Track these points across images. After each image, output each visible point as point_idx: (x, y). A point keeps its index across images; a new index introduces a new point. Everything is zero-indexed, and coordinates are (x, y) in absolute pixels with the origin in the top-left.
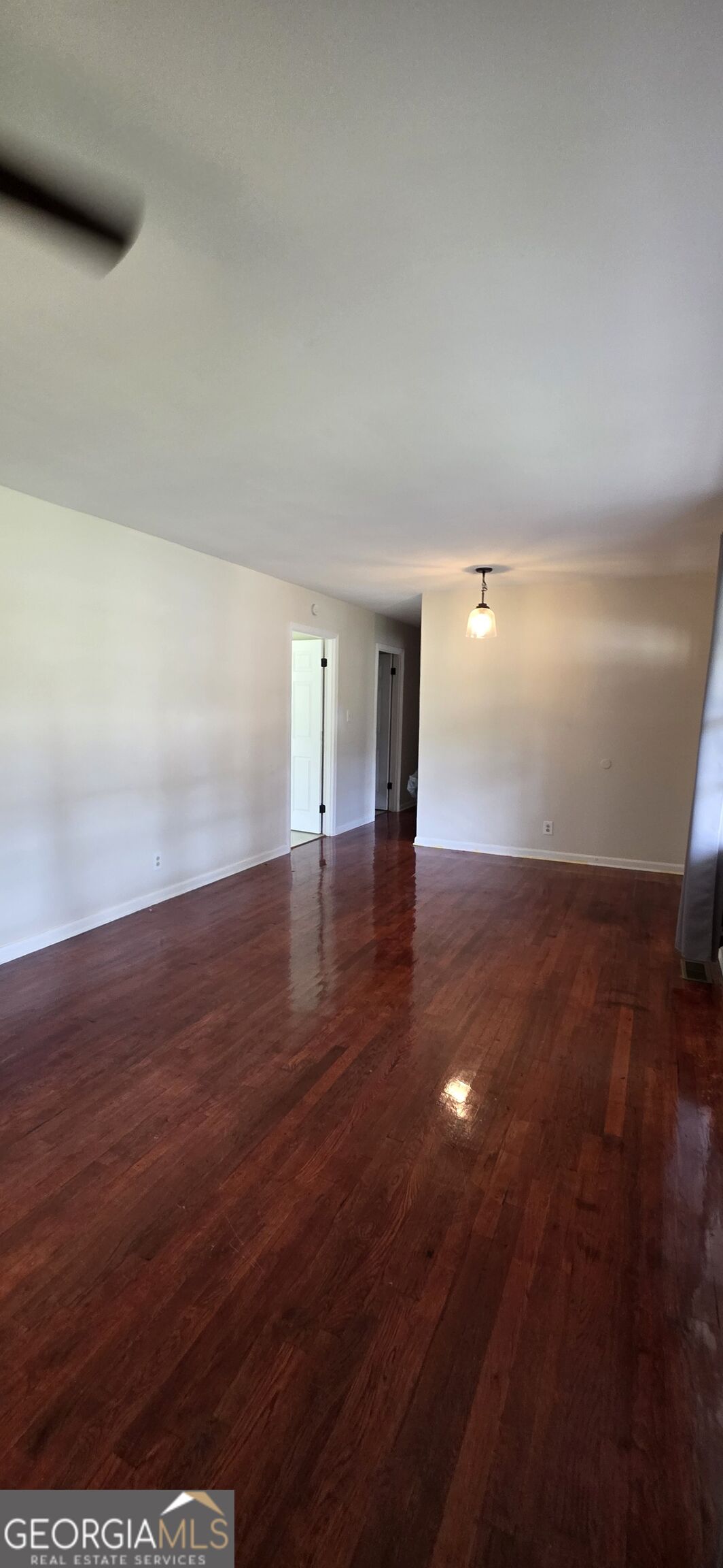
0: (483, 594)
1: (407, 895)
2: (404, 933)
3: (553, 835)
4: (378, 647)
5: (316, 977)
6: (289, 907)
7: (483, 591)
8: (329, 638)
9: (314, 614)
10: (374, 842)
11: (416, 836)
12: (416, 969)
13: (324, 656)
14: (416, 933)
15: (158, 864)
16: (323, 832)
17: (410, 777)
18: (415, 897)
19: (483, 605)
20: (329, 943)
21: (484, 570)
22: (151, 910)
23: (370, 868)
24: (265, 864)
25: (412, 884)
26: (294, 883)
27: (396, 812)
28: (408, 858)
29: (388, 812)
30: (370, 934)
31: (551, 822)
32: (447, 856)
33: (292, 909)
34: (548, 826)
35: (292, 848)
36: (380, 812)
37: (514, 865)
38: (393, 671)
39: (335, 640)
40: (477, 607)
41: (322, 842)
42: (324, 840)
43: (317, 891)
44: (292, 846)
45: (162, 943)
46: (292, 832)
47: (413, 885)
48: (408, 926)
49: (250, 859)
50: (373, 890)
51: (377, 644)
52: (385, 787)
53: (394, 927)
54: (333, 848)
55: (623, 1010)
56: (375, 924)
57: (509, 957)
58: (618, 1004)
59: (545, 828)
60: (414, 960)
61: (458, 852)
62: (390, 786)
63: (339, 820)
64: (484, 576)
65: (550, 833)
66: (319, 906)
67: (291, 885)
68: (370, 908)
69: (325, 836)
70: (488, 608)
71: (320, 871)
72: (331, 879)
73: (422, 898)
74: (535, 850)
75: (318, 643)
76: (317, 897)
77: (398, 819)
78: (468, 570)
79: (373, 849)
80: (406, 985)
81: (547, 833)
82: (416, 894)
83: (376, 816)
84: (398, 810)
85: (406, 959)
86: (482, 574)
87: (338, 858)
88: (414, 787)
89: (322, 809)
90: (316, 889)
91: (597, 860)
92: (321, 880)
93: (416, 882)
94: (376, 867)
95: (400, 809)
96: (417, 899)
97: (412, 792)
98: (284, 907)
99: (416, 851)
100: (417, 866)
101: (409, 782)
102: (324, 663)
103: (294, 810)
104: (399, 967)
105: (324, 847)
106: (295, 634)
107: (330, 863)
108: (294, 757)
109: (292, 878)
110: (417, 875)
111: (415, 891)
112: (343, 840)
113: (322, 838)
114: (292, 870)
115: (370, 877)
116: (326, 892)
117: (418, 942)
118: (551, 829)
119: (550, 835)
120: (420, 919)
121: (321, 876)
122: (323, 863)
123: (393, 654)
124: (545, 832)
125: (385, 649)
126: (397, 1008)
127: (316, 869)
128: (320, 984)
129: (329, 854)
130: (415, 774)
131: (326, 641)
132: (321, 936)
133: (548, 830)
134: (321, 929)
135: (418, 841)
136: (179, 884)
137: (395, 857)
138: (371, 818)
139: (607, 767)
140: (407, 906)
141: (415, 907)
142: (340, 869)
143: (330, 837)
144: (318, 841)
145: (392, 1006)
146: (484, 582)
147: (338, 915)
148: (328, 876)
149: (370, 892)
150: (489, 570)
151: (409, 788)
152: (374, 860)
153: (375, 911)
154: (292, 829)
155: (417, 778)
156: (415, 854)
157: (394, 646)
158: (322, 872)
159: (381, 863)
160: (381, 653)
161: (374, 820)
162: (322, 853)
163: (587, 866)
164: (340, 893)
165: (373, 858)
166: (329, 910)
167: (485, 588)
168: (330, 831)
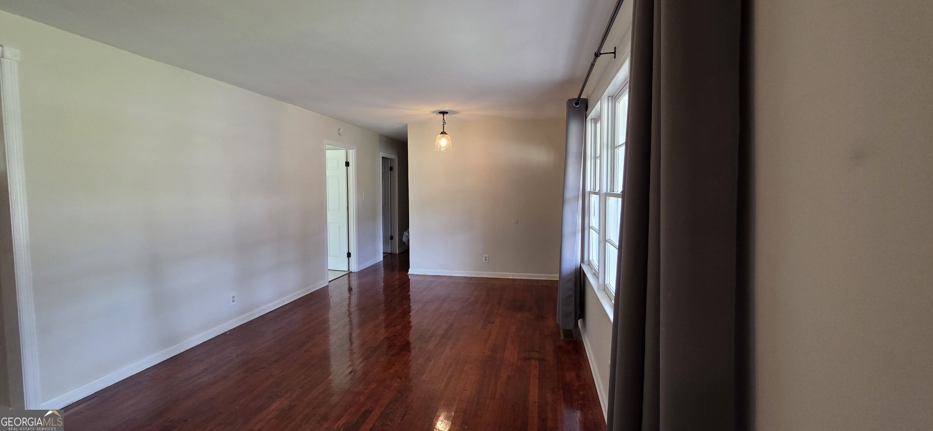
0: (444, 126)
1: (406, 306)
2: (405, 330)
3: (489, 262)
4: (382, 154)
5: (349, 366)
6: (329, 321)
7: (443, 124)
8: (351, 149)
9: (340, 135)
10: (383, 274)
11: (409, 268)
12: (413, 352)
13: (347, 160)
14: (412, 331)
15: (233, 301)
16: (350, 270)
17: (405, 232)
18: (410, 307)
19: (443, 133)
20: (356, 343)
21: (444, 113)
22: (228, 334)
23: (382, 290)
24: (311, 294)
25: (408, 298)
26: (331, 304)
27: (396, 254)
28: (405, 282)
29: (391, 253)
30: (383, 334)
31: (487, 255)
32: (430, 279)
33: (330, 323)
34: (486, 258)
35: (330, 282)
36: (385, 255)
37: (468, 282)
38: (391, 169)
39: (354, 150)
40: (441, 134)
41: (349, 276)
42: (351, 274)
43: (347, 309)
44: (329, 280)
45: (237, 357)
46: (329, 271)
47: (410, 299)
48: (407, 326)
49: (300, 292)
50: (384, 305)
51: (380, 153)
52: (389, 238)
53: (398, 327)
54: (357, 280)
55: (533, 362)
56: (386, 327)
57: (468, 339)
58: (530, 359)
59: (484, 259)
60: (411, 348)
61: (435, 276)
62: (392, 238)
63: (359, 262)
64: (443, 116)
65: (487, 261)
66: (349, 319)
67: (330, 305)
68: (382, 317)
69: (351, 272)
70: (447, 134)
71: (348, 295)
72: (356, 300)
73: (414, 307)
74: (480, 272)
75: (343, 152)
76: (348, 313)
77: (397, 258)
78: (434, 112)
79: (383, 278)
80: (407, 365)
81: (486, 261)
82: (411, 305)
83: (384, 257)
84: (397, 252)
85: (406, 346)
86: (442, 115)
87: (360, 285)
88: (407, 239)
89: (349, 255)
90: (347, 308)
91: (513, 275)
92: (350, 301)
93: (411, 297)
94: (385, 289)
95: (399, 251)
96: (412, 308)
97: (406, 241)
98: (326, 321)
99: (410, 277)
100: (410, 287)
101: (404, 236)
102: (347, 164)
103: (329, 257)
104: (403, 352)
105: (351, 279)
106: (327, 146)
107: (355, 290)
108: (329, 223)
109: (330, 302)
110: (411, 293)
111: (410, 302)
112: (362, 274)
113: (349, 274)
114: (330, 296)
115: (382, 297)
116: (353, 309)
117: (413, 337)
118: (487, 259)
119: (487, 263)
120: (414, 319)
121: (350, 298)
122: (350, 289)
123: (391, 159)
124: (484, 261)
125: (386, 155)
126: (403, 379)
127: (346, 294)
128: (351, 372)
129: (354, 283)
130: (408, 230)
131: (348, 151)
132: (350, 339)
133: (486, 260)
134: (351, 334)
135: (410, 272)
136: (250, 313)
137: (397, 283)
138: (380, 258)
139: (516, 223)
140: (406, 313)
141: (410, 314)
142: (362, 293)
143: (354, 272)
144: (347, 276)
145: (401, 379)
146: (444, 119)
147: (362, 323)
148: (354, 299)
149: (382, 306)
150: (447, 113)
151: (404, 239)
152: (384, 286)
153: (385, 319)
154: (329, 269)
155: (409, 233)
156: (409, 279)
157: (391, 154)
158: (350, 296)
159: (387, 286)
160: (383, 158)
161: (382, 260)
162: (349, 284)
163: (508, 279)
164: (362, 308)
165: (383, 284)
166: (356, 320)
167: (444, 123)
168: (354, 268)
